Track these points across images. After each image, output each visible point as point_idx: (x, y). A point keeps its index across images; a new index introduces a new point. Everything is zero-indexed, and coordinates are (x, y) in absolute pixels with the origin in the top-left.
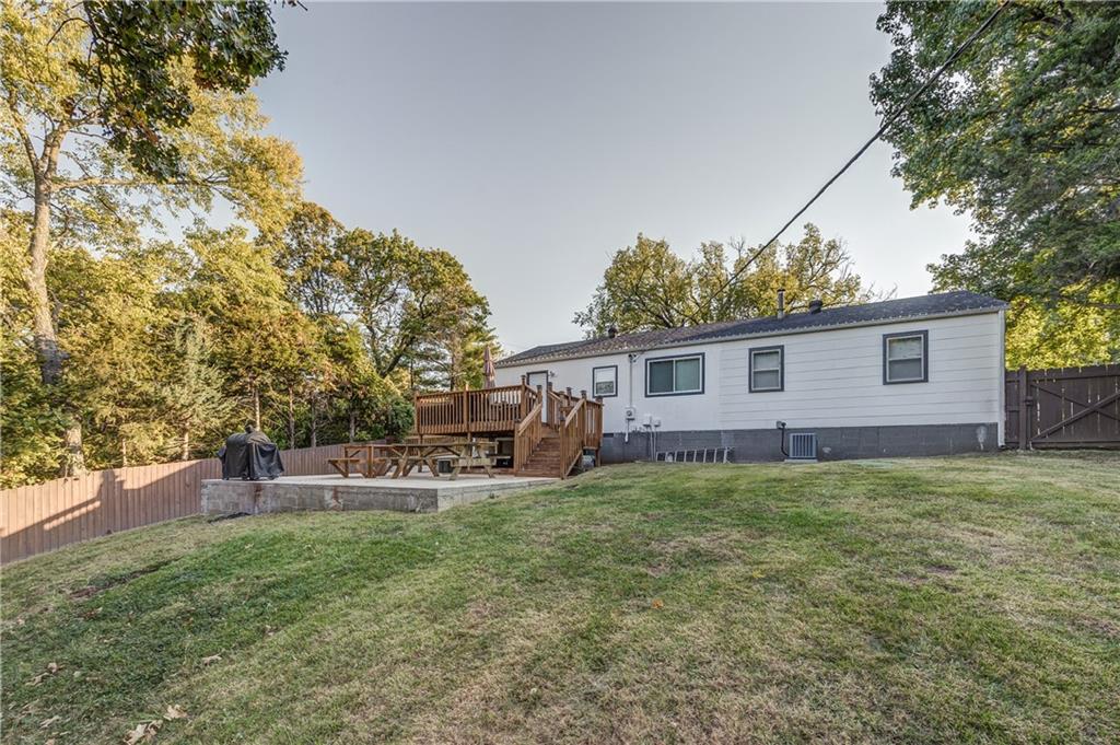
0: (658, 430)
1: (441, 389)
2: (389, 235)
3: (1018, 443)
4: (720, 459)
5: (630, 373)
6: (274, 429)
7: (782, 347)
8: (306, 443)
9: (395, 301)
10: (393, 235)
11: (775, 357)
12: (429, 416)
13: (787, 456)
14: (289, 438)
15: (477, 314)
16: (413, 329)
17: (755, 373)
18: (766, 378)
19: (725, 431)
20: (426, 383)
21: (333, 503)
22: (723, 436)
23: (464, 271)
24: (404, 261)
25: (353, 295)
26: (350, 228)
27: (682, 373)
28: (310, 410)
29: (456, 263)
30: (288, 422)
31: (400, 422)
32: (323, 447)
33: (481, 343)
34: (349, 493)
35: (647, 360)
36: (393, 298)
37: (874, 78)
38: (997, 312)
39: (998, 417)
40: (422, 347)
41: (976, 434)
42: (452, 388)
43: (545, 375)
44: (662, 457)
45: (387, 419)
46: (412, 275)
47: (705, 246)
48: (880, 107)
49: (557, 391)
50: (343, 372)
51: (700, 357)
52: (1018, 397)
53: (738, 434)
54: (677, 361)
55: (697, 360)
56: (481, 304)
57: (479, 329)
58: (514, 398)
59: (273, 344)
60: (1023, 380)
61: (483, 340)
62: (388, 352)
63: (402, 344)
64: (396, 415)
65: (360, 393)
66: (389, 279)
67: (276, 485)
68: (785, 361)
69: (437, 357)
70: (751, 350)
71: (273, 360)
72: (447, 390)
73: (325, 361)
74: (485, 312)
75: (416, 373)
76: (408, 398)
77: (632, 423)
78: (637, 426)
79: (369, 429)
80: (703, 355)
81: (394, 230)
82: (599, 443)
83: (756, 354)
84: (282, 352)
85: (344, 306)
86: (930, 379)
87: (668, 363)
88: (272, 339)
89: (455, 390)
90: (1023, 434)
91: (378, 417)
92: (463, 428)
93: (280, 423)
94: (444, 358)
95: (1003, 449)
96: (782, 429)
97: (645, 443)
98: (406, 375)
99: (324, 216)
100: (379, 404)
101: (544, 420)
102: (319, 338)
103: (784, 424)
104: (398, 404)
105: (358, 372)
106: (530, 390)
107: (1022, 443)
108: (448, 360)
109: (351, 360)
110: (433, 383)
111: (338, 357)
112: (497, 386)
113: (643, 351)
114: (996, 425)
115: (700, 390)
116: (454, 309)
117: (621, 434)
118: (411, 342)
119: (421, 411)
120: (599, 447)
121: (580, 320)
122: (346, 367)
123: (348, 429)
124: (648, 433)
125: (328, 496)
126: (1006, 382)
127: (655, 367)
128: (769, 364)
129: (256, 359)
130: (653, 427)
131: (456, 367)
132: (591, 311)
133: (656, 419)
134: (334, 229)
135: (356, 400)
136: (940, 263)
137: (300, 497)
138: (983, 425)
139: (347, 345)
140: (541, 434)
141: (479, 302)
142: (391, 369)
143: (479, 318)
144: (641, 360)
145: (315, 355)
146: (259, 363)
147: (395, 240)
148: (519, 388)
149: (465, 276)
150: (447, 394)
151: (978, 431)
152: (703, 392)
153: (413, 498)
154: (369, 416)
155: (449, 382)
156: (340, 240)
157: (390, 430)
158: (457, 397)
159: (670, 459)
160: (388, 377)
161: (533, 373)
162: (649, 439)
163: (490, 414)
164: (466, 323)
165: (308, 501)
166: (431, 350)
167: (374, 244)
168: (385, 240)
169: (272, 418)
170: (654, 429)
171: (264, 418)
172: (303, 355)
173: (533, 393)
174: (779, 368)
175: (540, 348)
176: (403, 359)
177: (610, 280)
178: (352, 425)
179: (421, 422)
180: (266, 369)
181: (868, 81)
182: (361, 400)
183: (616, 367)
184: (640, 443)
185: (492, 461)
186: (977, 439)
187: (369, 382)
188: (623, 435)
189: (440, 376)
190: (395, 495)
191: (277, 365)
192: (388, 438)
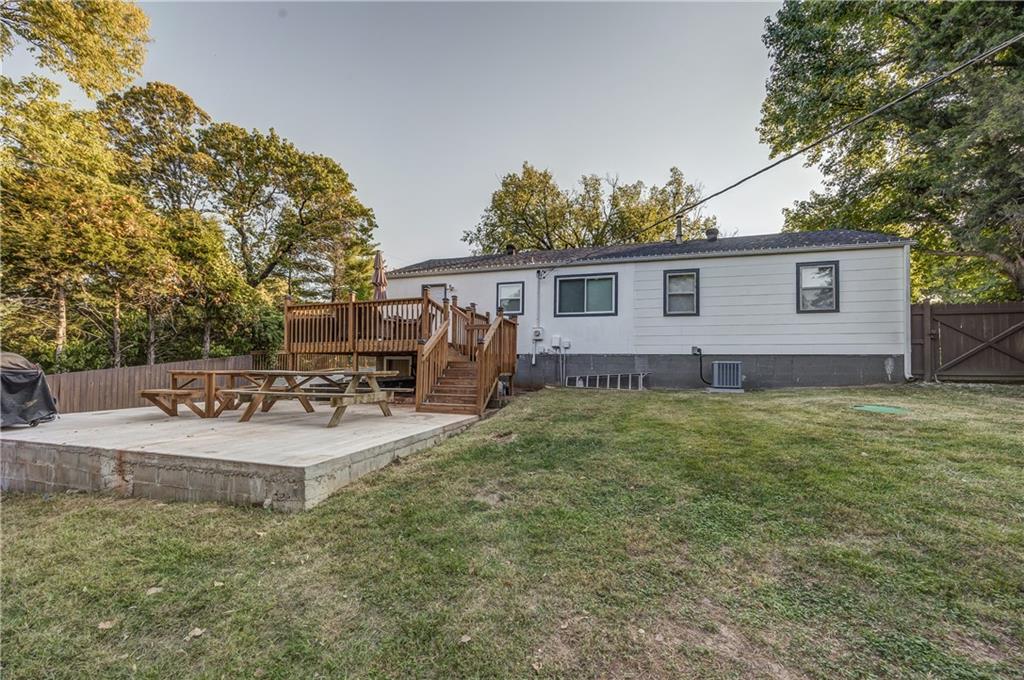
0: (568, 352)
1: (322, 301)
2: (265, 133)
3: (923, 375)
4: (635, 385)
5: (538, 291)
6: (86, 342)
7: (697, 271)
8: (140, 359)
9: (272, 207)
10: (269, 134)
11: (691, 280)
12: (304, 331)
13: (710, 384)
14: (112, 352)
15: (362, 226)
16: (292, 234)
17: (670, 295)
18: (682, 302)
19: (640, 356)
20: (305, 294)
21: (114, 480)
22: (637, 362)
23: (349, 180)
24: (282, 162)
25: (219, 195)
26: (217, 119)
27: (592, 292)
28: (146, 320)
29: (340, 171)
30: (111, 332)
31: (270, 336)
32: (163, 365)
33: (365, 258)
34: (143, 465)
35: (556, 277)
36: (269, 203)
37: (769, 21)
38: (902, 247)
39: (904, 348)
40: (302, 257)
41: (884, 366)
42: (333, 300)
43: (443, 288)
44: (572, 382)
45: (253, 332)
46: (290, 177)
47: (585, 179)
48: (772, 50)
49: (464, 307)
50: (194, 273)
51: (614, 277)
52: (923, 329)
53: (652, 359)
54: (588, 280)
55: (610, 280)
56: (367, 215)
57: (363, 242)
58: (411, 312)
59: (87, 231)
60: (927, 314)
61: (367, 254)
62: (261, 258)
63: (278, 251)
64: (265, 327)
65: (217, 300)
66: (264, 180)
67: (20, 444)
68: (701, 285)
69: (318, 268)
70: (666, 272)
71: (85, 252)
72: (328, 301)
73: (167, 259)
74: (372, 224)
75: (295, 283)
76: (280, 309)
77: (540, 344)
78: (545, 347)
79: (229, 343)
80: (616, 274)
81: (271, 130)
82: (513, 368)
83: (671, 276)
84: (102, 242)
85: (207, 203)
86: (841, 309)
87: (578, 282)
88: (84, 225)
89: (336, 301)
90: (928, 367)
91: (241, 328)
92: (349, 346)
93: (100, 334)
94: (325, 269)
95: (908, 381)
96: (698, 355)
97: (554, 366)
98: (283, 285)
99: (183, 100)
100: (243, 314)
101: (450, 340)
102: (162, 231)
103: (699, 350)
104: (267, 314)
105: (215, 276)
106: (434, 304)
107: (928, 375)
108: (330, 272)
109: (205, 261)
110: (313, 294)
111: (186, 256)
112: (388, 298)
113: (552, 268)
114: (903, 356)
115: (613, 312)
116: (337, 218)
117: (529, 355)
118: (288, 250)
119: (293, 324)
120: (513, 372)
121: (468, 238)
122: (197, 267)
123: (202, 343)
124: (558, 356)
125: (107, 469)
126: (912, 315)
127: (565, 285)
128: (684, 287)
129: (56, 250)
130: (562, 349)
131: (338, 279)
132: (479, 231)
133: (566, 340)
134: (197, 117)
135: (210, 307)
136: (793, 208)
137: (59, 467)
138: (891, 356)
139: (200, 242)
140: (447, 356)
141: (365, 213)
142: (263, 276)
143: (364, 230)
144: (550, 276)
145: (153, 251)
146: (61, 255)
147: (272, 138)
148: (420, 300)
149: (350, 186)
150: (328, 305)
151: (886, 362)
152: (616, 314)
153: (259, 482)
154: (230, 328)
155: (331, 294)
156: (205, 133)
157: (257, 345)
158: (341, 309)
159: (580, 384)
160: (261, 285)
161: (433, 286)
162: (557, 362)
163: (382, 330)
164: (350, 235)
165: (72, 474)
166: (313, 261)
167: (247, 140)
168: (259, 137)
169: (87, 328)
170: (563, 352)
171: (72, 327)
172: (135, 250)
173: (438, 308)
174: (694, 292)
175: (434, 261)
176: (278, 267)
177: (498, 203)
178: (207, 337)
179: (293, 338)
180: (74, 263)
181: (764, 24)
182: (219, 309)
183: (523, 283)
184: (549, 366)
185: (389, 394)
186: (884, 370)
187: (230, 288)
188: (530, 356)
189: (320, 287)
190: (226, 474)
191: (93, 259)
192: (255, 353)
